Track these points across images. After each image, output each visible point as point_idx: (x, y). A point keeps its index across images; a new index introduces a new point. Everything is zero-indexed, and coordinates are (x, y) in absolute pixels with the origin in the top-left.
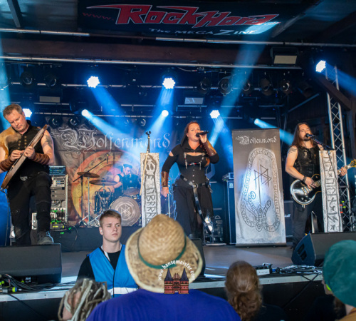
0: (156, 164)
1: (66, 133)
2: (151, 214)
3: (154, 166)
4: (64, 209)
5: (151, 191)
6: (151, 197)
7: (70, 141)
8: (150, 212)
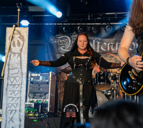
0: (23, 40)
1: (61, 39)
2: (13, 98)
3: (21, 42)
4: (47, 100)
5: (16, 71)
6: (15, 78)
7: (65, 45)
8: (13, 95)
